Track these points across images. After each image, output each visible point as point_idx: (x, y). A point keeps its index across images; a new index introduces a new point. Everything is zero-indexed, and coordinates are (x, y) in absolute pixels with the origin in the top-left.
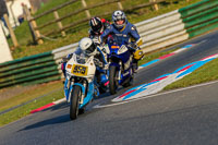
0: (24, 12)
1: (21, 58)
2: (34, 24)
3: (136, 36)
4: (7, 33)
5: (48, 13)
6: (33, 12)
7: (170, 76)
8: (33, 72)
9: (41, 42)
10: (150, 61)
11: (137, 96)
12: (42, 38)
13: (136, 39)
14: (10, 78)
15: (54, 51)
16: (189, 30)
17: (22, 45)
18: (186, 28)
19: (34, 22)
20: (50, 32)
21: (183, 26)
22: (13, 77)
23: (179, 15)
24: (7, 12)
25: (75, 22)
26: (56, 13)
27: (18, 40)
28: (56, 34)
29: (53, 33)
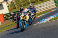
2: (15, 3)
7: (51, 17)
9: (17, 8)
10: (46, 13)
11: (42, 22)
12: (17, 7)
21: (55, 4)
25: (26, 3)
27: (11, 7)
29: (20, 6)
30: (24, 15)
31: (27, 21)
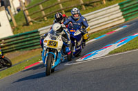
1: (18, 34)
3: (86, 25)
4: (10, 18)
5: (35, 6)
6: (26, 5)
7: (113, 45)
8: (26, 43)
9: (31, 23)
10: (100, 36)
11: (92, 57)
12: (32, 21)
13: (86, 27)
14: (12, 46)
15: (39, 30)
16: (125, 16)
17: (20, 26)
18: (123, 15)
19: (27, 11)
21: (121, 13)
22: (13, 46)
23: (119, 7)
24: (10, 5)
25: (53, 11)
26: (41, 6)
27: (17, 22)
28: (41, 19)
29: (39, 18)
30: (52, 38)
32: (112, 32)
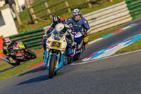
0: (26, 3)
1: (23, 33)
2: (32, 10)
4: (14, 17)
5: (40, 4)
6: (31, 3)
7: (120, 44)
8: (31, 42)
9: (36, 22)
10: (106, 34)
12: (37, 20)
13: (87, 29)
15: (45, 28)
16: (132, 15)
17: (24, 24)
18: (130, 13)
19: (32, 9)
20: (42, 15)
21: (128, 12)
23: (126, 5)
25: (59, 9)
26: (46, 3)
28: (46, 17)
29: (44, 16)
30: (56, 39)
31: (63, 53)
32: (119, 30)
